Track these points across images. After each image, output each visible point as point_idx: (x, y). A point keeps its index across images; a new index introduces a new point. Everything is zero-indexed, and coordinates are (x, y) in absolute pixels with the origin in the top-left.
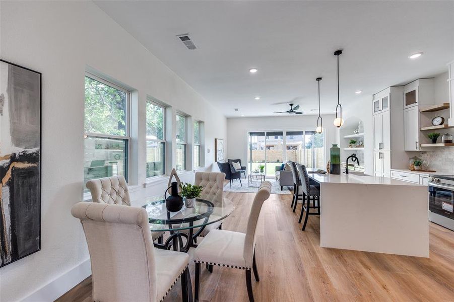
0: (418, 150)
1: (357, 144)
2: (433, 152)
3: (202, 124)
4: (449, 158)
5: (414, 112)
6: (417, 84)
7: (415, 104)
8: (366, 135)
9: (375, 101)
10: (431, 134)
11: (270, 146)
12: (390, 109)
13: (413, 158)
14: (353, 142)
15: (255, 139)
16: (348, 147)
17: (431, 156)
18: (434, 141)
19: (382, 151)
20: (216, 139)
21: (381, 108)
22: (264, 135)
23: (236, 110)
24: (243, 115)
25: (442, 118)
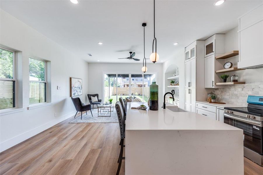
0: (214, 87)
1: (175, 83)
2: (223, 89)
4: (235, 93)
5: (211, 58)
6: (214, 37)
7: (212, 53)
8: (180, 77)
9: (186, 52)
10: (223, 75)
12: (196, 57)
13: (210, 93)
14: (173, 82)
16: (170, 86)
17: (222, 92)
18: (225, 81)
19: (190, 88)
20: (71, 78)
21: (190, 56)
23: (90, 55)
25: (231, 63)
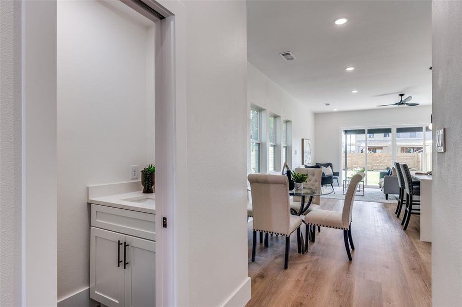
3: (289, 124)
11: (376, 148)
15: (352, 138)
20: (303, 140)
22: (364, 133)
23: (327, 105)
24: (335, 110)
